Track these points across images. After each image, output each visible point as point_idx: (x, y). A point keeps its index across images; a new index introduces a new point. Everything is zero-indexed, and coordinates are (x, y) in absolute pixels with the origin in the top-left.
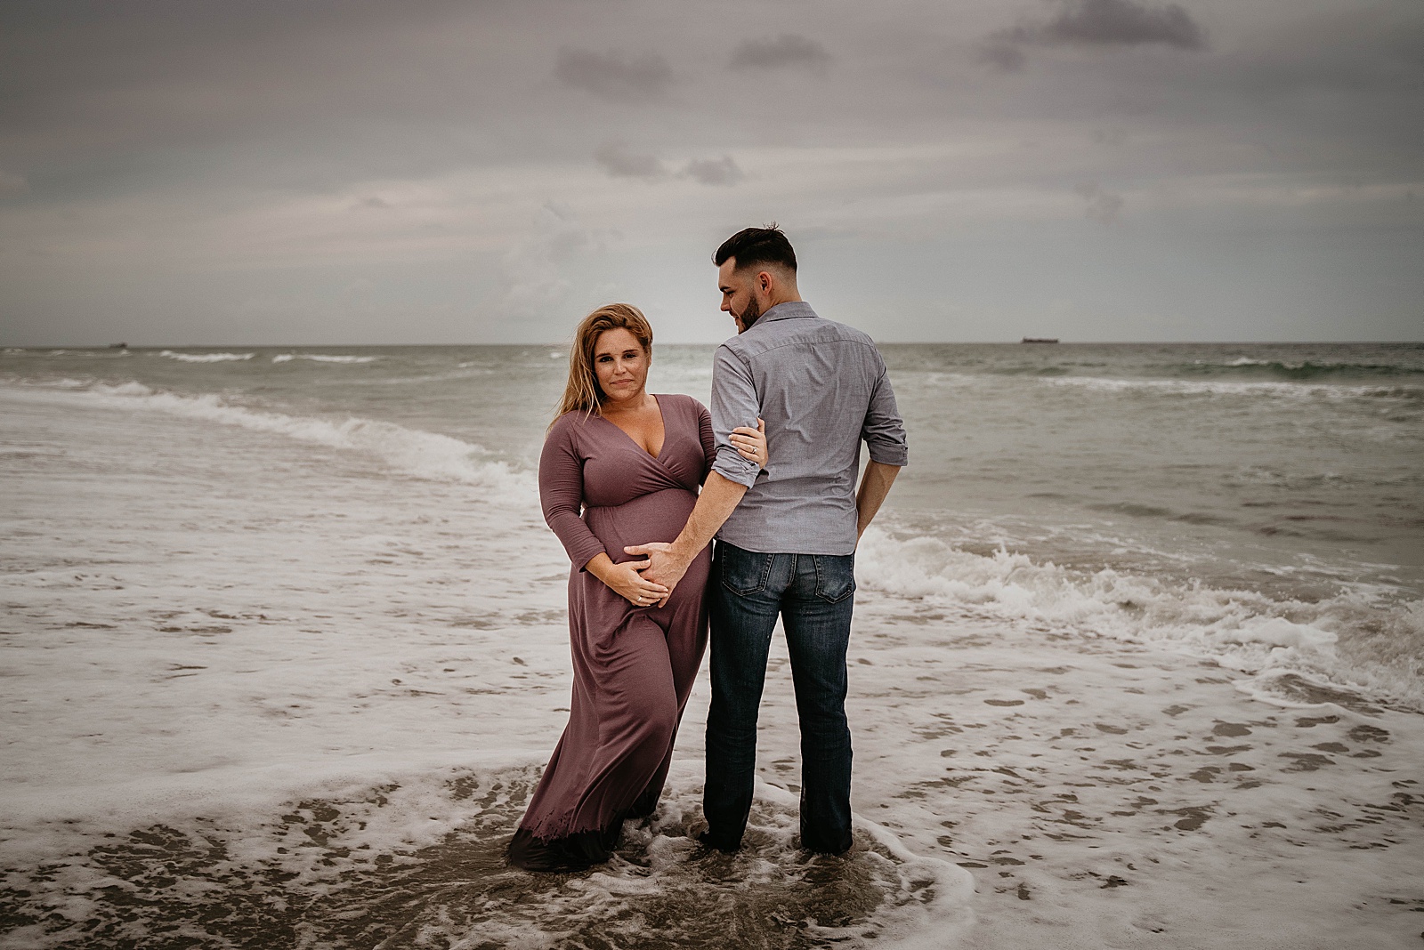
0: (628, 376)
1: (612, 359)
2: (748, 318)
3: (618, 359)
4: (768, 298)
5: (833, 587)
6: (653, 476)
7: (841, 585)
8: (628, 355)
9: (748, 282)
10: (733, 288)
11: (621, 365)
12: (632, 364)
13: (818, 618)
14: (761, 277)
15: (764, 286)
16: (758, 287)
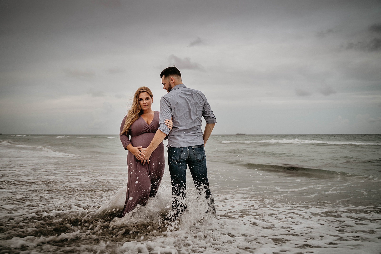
0: (147, 104)
1: (143, 100)
2: (169, 90)
3: (144, 100)
4: (174, 84)
5: (199, 157)
6: (147, 129)
7: (202, 156)
8: (147, 99)
9: (168, 80)
10: (165, 83)
11: (145, 101)
12: (147, 101)
13: (198, 166)
14: (171, 79)
15: (172, 81)
16: (171, 81)
